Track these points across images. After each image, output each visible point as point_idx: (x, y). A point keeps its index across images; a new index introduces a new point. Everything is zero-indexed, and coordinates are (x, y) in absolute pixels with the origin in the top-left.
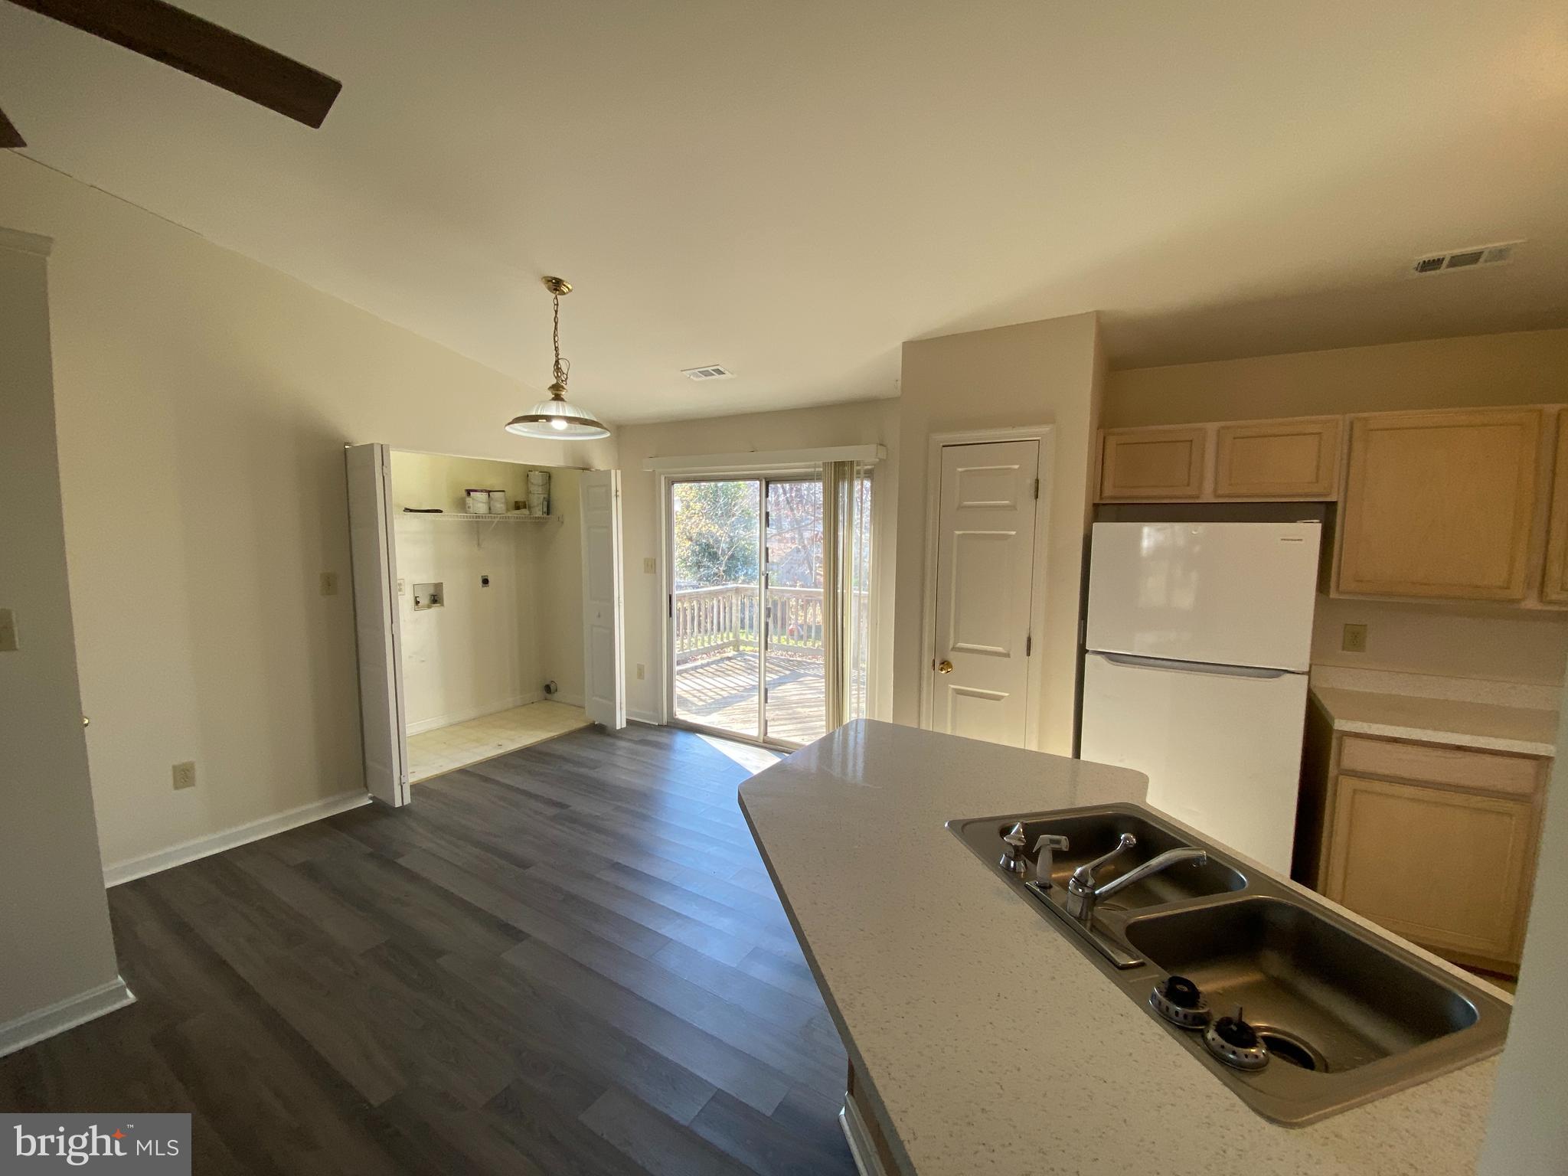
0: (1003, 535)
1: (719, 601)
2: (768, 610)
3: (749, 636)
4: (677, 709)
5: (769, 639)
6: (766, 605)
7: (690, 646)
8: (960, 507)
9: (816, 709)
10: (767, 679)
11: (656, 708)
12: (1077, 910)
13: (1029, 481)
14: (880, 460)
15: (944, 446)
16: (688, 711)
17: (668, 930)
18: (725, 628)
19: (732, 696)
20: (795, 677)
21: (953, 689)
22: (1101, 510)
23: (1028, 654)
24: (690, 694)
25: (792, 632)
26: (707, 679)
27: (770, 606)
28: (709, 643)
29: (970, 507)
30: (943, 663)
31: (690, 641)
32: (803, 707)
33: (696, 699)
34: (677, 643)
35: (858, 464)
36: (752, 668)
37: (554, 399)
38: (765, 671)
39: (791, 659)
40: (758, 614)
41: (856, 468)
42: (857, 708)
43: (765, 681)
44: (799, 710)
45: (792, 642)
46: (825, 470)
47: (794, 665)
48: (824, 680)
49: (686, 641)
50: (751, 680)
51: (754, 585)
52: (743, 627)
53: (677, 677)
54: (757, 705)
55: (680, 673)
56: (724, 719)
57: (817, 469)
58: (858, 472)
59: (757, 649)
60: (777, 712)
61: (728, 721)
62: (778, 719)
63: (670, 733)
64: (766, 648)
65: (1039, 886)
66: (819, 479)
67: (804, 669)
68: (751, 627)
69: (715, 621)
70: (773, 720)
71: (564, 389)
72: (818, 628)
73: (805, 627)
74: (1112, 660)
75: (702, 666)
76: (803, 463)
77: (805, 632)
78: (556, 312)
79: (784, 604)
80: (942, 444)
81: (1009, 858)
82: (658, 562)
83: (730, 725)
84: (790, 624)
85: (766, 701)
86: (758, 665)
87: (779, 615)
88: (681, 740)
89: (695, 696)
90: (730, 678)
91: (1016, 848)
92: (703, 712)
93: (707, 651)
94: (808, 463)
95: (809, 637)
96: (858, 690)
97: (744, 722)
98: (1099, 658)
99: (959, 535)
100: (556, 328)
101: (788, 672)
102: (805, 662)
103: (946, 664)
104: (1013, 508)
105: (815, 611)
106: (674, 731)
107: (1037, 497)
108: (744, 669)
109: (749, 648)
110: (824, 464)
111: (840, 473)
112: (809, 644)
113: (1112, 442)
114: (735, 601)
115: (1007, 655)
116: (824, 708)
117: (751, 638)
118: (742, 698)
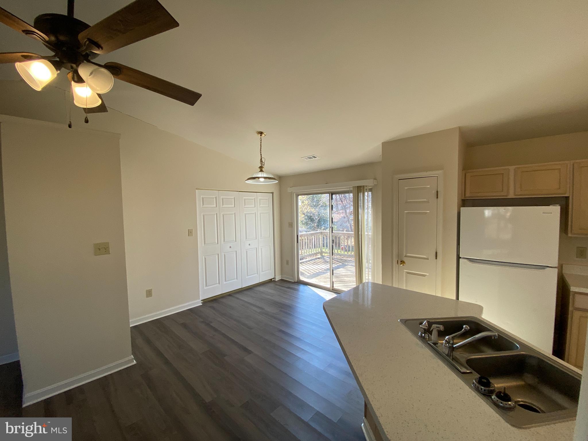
0: (425, 212)
1: (315, 237)
2: (333, 241)
3: (326, 250)
4: (300, 276)
5: (333, 251)
6: (332, 238)
7: (304, 253)
8: (406, 202)
9: (352, 278)
10: (333, 266)
11: (293, 275)
12: (447, 352)
13: (434, 192)
14: (375, 185)
15: (399, 180)
16: (304, 277)
17: (299, 354)
18: (317, 247)
19: (320, 272)
20: (343, 266)
21: (406, 272)
22: (465, 202)
23: (436, 258)
24: (305, 271)
25: (342, 249)
26: (311, 266)
27: (334, 239)
28: (311, 252)
29: (410, 202)
30: (401, 262)
31: (304, 251)
32: (347, 277)
33: (307, 273)
34: (300, 252)
35: (366, 186)
36: (327, 262)
37: (260, 171)
38: (332, 263)
39: (342, 259)
40: (329, 242)
41: (365, 188)
42: (368, 277)
43: (332, 267)
44: (345, 278)
45: (342, 252)
46: (353, 189)
47: (343, 261)
48: (355, 267)
49: (303, 251)
50: (328, 266)
51: (327, 231)
52: (324, 246)
53: (300, 265)
54: (330, 276)
55: (301, 263)
56: (317, 281)
57: (350, 189)
58: (366, 190)
59: (329, 255)
60: (337, 279)
61: (319, 281)
62: (338, 282)
63: (298, 285)
64: (332, 255)
65: (433, 343)
66: (351, 193)
67: (347, 263)
68: (327, 246)
69: (313, 244)
70: (336, 282)
71: (263, 167)
72: (352, 247)
73: (348, 247)
74: (470, 261)
75: (309, 261)
76: (345, 187)
77: (347, 249)
78: (261, 143)
79: (339, 238)
80: (398, 179)
81: (422, 333)
82: (293, 224)
83: (320, 283)
84: (342, 245)
85: (333, 274)
86: (329, 261)
87: (337, 242)
88: (302, 287)
89: (306, 272)
90: (319, 265)
91: (424, 329)
92: (310, 278)
93: (310, 255)
94: (347, 187)
95: (349, 250)
96: (368, 271)
97: (325, 282)
98: (465, 260)
99: (406, 213)
100: (261, 148)
101: (341, 264)
102: (348, 260)
103: (402, 262)
104: (428, 202)
105: (351, 241)
106: (299, 284)
107: (437, 198)
108: (324, 262)
109: (326, 254)
110: (353, 187)
111: (359, 190)
112: (349, 253)
113: (468, 175)
114: (321, 237)
115: (428, 259)
116: (355, 278)
117: (327, 250)
118: (324, 273)
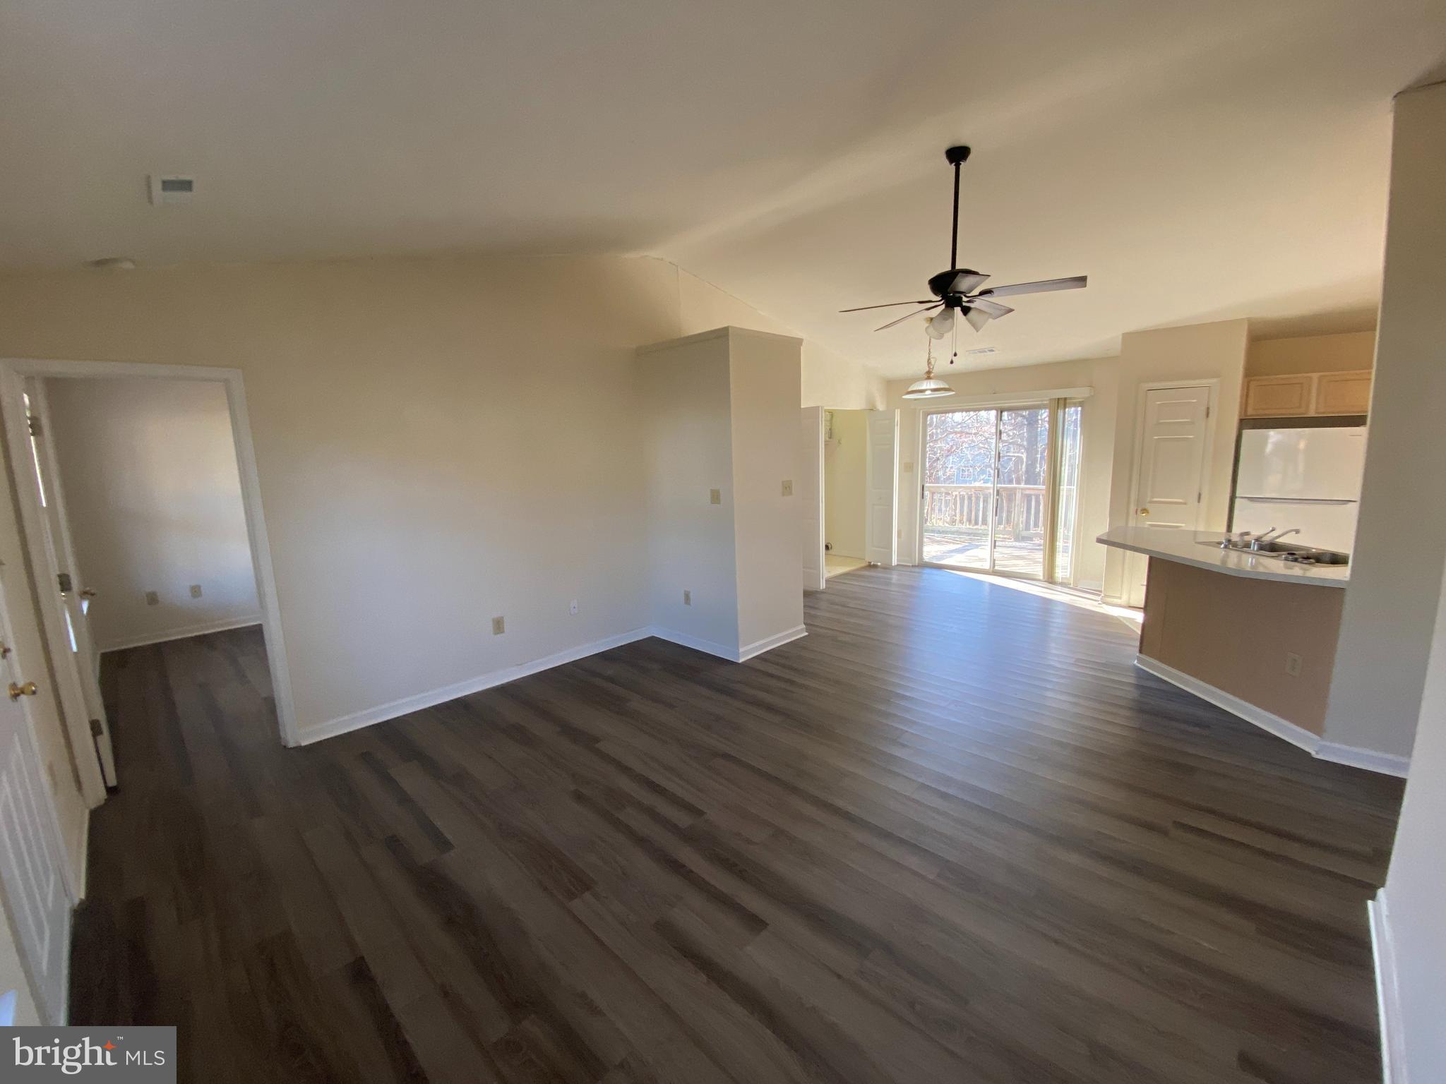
0: (1186, 438)
4: (926, 556)
8: (1160, 423)
11: (910, 555)
13: (1204, 409)
16: (934, 556)
21: (1149, 524)
23: (1199, 501)
29: (1166, 423)
37: (926, 379)
41: (1070, 401)
57: (1046, 402)
58: (1073, 403)
71: (932, 372)
74: (1252, 501)
76: (1033, 399)
80: (1147, 389)
88: (933, 572)
94: (1037, 399)
97: (978, 562)
98: (1243, 500)
99: (1159, 439)
103: (1144, 510)
104: (1192, 423)
106: (924, 568)
107: (1208, 417)
110: (1050, 399)
113: (1252, 385)
